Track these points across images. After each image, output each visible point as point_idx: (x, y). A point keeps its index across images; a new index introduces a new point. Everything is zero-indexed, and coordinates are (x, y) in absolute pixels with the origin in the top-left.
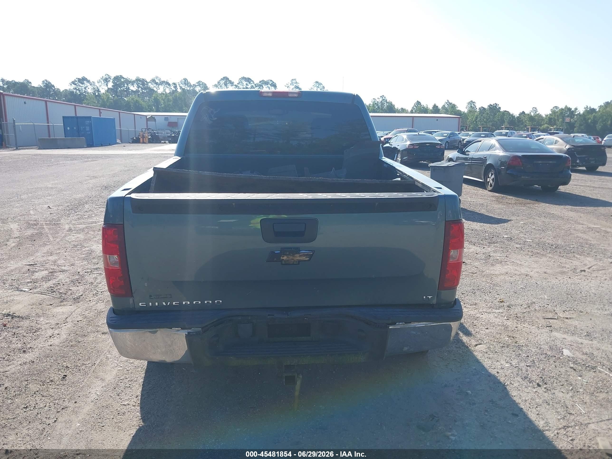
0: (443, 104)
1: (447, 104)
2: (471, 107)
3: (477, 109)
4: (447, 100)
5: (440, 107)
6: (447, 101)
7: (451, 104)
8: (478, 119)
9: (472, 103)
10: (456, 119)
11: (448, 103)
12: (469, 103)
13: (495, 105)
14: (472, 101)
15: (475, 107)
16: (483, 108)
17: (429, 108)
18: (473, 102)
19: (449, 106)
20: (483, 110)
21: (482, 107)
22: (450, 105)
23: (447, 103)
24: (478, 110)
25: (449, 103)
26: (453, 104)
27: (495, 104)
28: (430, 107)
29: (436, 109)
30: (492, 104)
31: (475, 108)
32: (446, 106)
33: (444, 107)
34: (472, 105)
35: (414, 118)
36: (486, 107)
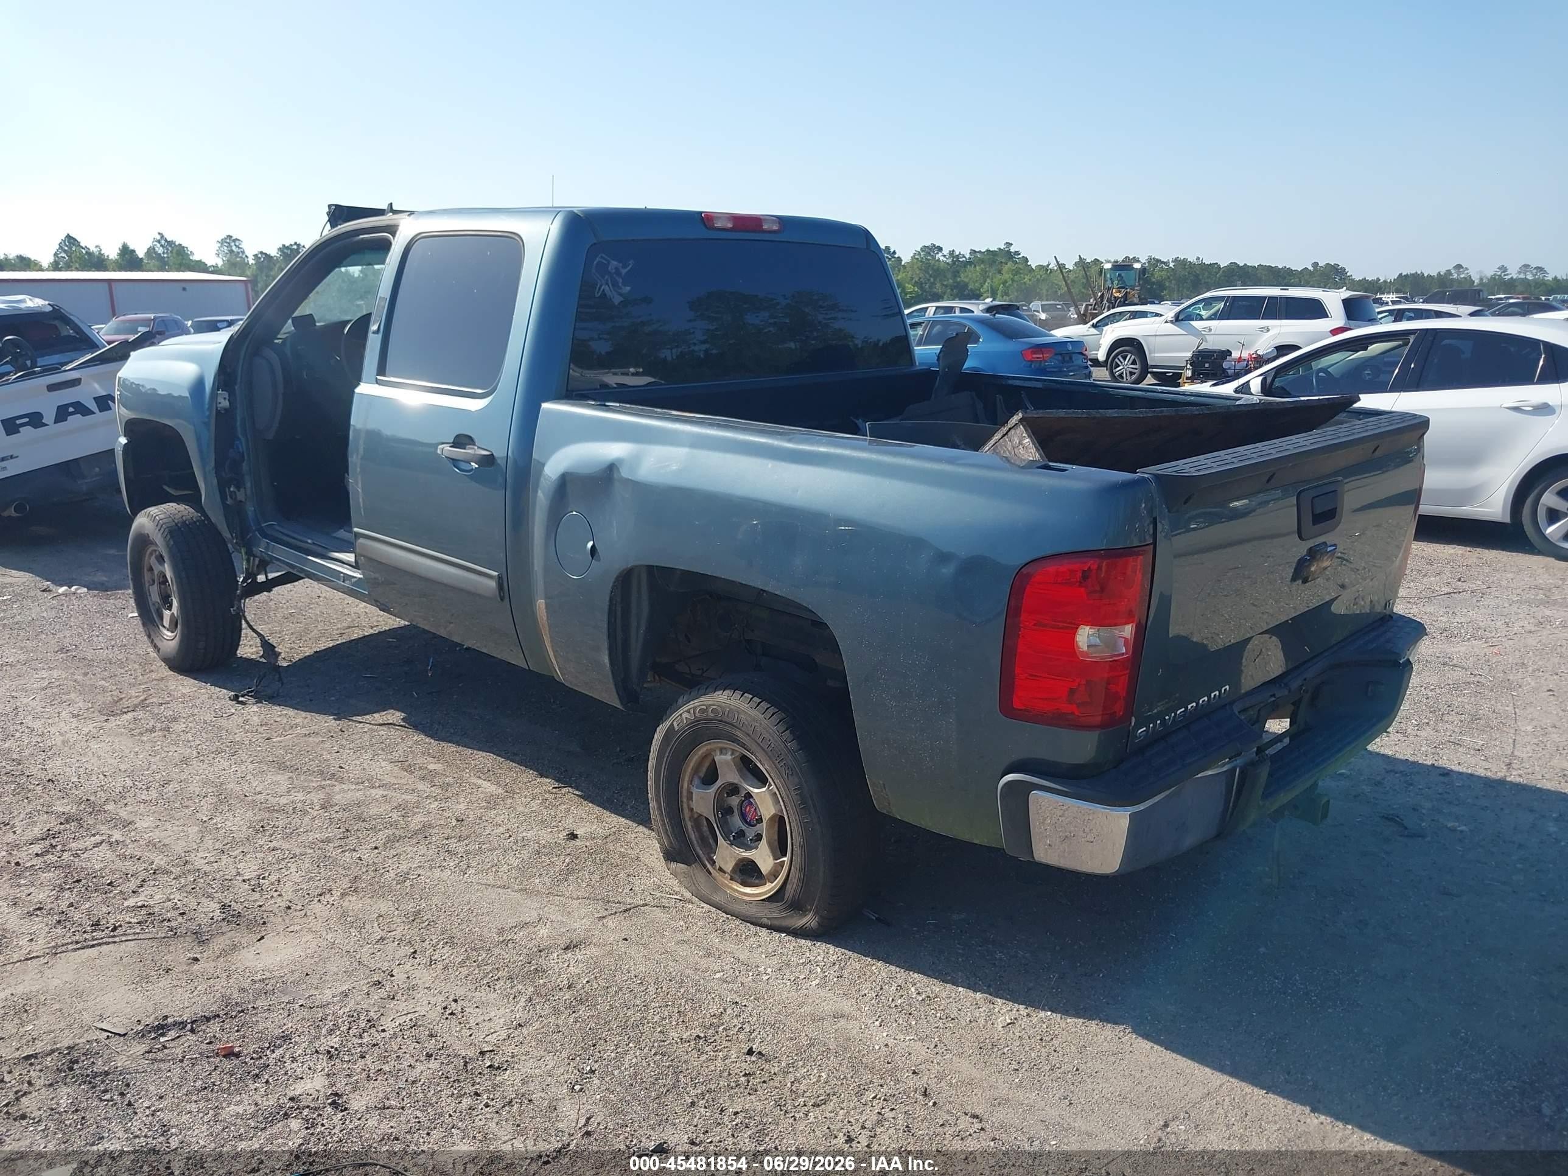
0: (149, 244)
1: (162, 246)
2: (232, 251)
3: (247, 257)
4: (159, 234)
5: (141, 253)
6: (158, 237)
7: (170, 243)
8: (259, 285)
9: (229, 242)
10: (238, 284)
11: (163, 242)
12: (222, 242)
13: (295, 247)
14: (231, 237)
15: (243, 252)
16: (266, 254)
17: (106, 255)
18: (234, 238)
19: (168, 249)
20: (264, 260)
21: (261, 253)
22: (171, 246)
23: (159, 242)
24: (251, 261)
25: (166, 240)
26: (177, 244)
27: (296, 243)
28: (112, 252)
29: (128, 259)
30: (287, 244)
31: (244, 256)
32: (160, 250)
33: (151, 252)
34: (234, 248)
35: (113, 284)
36: (273, 252)
